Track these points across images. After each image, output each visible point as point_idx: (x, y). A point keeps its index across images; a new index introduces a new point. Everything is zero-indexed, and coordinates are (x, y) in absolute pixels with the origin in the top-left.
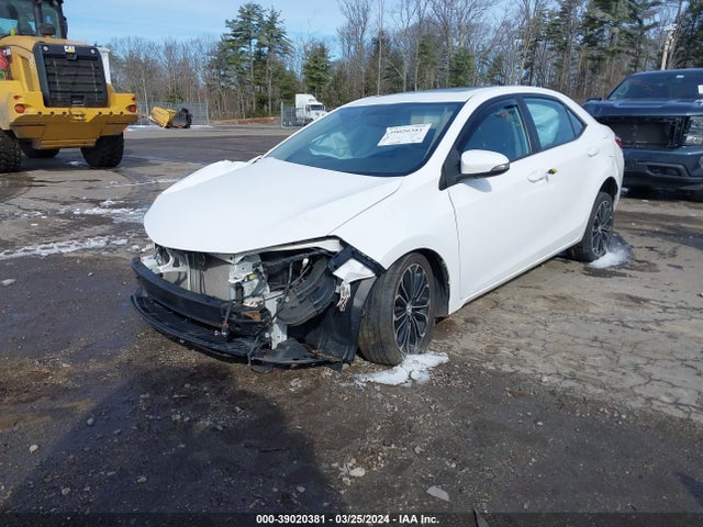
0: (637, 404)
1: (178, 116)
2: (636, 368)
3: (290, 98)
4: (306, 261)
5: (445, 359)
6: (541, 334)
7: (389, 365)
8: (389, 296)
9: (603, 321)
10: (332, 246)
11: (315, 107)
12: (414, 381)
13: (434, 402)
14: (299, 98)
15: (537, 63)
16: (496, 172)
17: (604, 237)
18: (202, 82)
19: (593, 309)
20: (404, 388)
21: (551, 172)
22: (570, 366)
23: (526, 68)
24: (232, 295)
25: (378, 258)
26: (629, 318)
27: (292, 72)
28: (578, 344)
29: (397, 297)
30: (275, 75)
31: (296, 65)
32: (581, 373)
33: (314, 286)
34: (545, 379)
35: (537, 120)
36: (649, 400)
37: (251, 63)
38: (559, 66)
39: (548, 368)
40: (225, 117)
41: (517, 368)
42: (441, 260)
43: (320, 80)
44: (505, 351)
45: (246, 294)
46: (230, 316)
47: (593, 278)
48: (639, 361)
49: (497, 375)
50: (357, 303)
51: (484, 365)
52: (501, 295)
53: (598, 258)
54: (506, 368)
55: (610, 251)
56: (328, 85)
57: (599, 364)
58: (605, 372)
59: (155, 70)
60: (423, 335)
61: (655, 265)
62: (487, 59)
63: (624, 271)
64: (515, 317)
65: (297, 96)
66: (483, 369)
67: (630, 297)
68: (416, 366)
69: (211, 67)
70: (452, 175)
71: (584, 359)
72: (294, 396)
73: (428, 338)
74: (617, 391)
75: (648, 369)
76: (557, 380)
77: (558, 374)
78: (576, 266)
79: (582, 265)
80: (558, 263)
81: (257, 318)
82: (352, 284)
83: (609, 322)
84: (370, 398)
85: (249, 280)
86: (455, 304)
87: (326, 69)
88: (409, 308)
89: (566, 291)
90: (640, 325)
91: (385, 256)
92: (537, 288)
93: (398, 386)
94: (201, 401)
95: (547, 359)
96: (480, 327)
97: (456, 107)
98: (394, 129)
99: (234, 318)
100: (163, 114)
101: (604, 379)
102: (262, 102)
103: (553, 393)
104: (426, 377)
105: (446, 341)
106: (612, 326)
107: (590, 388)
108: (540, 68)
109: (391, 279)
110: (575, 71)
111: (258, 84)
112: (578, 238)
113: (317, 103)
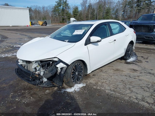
0: (127, 98)
1: (44, 23)
2: (130, 89)
3: (69, 19)
4: (51, 62)
5: (85, 85)
6: (109, 79)
7: (71, 87)
8: (70, 71)
9: (125, 76)
10: (56, 60)
11: (75, 21)
12: (76, 91)
13: (78, 97)
14: (71, 19)
15: (126, 10)
16: (98, 41)
17: (130, 54)
18: (50, 15)
19: (124, 73)
20: (72, 93)
21: (115, 40)
22: (114, 88)
23: (123, 12)
24: (34, 70)
25: (67, 62)
26: (132, 75)
27: (70, 13)
28: (118, 82)
29: (72, 71)
30: (66, 14)
31: (71, 11)
32: (116, 90)
33: (52, 69)
34: (107, 91)
35: (112, 28)
36: (130, 97)
37: (61, 11)
38: (131, 11)
39: (109, 88)
40: (55, 23)
41: (101, 88)
42: (85, 62)
43: (76, 15)
44: (100, 83)
45: (37, 70)
46: (32, 75)
47: (126, 64)
48: (131, 87)
49: (96, 90)
50: (62, 73)
51: (94, 87)
52: (103, 68)
53: (129, 59)
54: (99, 88)
55: (132, 58)
56: (78, 15)
57: (121, 87)
58: (122, 89)
59: (40, 13)
60: (81, 79)
61: (142, 61)
62: (114, 10)
63: (134, 62)
64: (104, 74)
65: (71, 18)
66: (93, 88)
67: (134, 70)
68: (77, 87)
69: (52, 12)
70: (88, 42)
71: (118, 86)
72: (46, 95)
73: (82, 80)
74: (123, 95)
75: (132, 89)
76: (110, 91)
77: (110, 90)
78: (123, 61)
79: (125, 61)
80: (119, 60)
81: (38, 76)
82: (61, 68)
83: (127, 76)
84: (64, 96)
85: (37, 67)
86: (89, 72)
87: (78, 12)
88: (77, 73)
89: (119, 68)
90: (134, 77)
91: (69, 62)
92: (112, 67)
93: (71, 92)
94: (24, 95)
95: (109, 86)
96: (96, 77)
97: (91, 25)
98: (77, 31)
99: (33, 76)
100: (41, 23)
101: (121, 91)
102: (63, 19)
103: (108, 95)
104: (79, 90)
105: (87, 80)
106: (127, 77)
107: (117, 94)
108: (126, 12)
109: (71, 67)
110: (134, 12)
111: (63, 16)
112: (123, 55)
113: (75, 20)
